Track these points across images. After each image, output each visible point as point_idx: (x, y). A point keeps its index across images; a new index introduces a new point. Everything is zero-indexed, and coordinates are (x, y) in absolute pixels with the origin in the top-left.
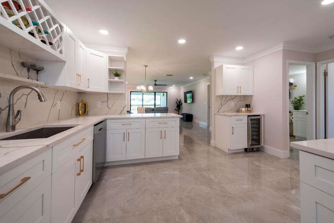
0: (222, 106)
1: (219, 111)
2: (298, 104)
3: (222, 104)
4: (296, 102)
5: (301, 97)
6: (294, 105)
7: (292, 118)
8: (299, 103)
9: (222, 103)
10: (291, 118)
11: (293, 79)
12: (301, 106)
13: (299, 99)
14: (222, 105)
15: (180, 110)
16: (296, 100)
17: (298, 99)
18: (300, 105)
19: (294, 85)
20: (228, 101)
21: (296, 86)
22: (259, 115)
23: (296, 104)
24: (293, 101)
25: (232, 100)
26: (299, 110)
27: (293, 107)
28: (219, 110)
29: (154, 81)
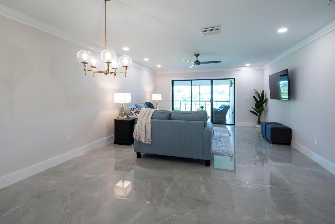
15: (263, 113)
29: (195, 54)
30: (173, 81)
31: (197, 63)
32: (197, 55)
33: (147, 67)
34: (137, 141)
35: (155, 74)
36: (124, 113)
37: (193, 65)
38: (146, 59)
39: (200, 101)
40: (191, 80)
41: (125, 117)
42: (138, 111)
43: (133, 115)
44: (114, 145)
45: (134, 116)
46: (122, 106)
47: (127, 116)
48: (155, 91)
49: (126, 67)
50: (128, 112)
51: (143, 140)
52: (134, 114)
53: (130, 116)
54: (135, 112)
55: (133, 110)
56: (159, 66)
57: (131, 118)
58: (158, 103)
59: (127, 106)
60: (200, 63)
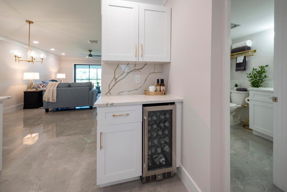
0: (116, 83)
1: (109, 92)
2: (258, 78)
3: (116, 79)
4: (255, 74)
5: (262, 67)
6: (252, 79)
7: (248, 100)
8: (260, 76)
9: (116, 77)
10: (246, 99)
11: (251, 41)
12: (262, 82)
13: (259, 71)
14: (117, 81)
16: (255, 72)
17: (257, 71)
18: (262, 80)
19: (252, 49)
20: (128, 73)
21: (255, 51)
22: (173, 103)
23: (255, 77)
24: (250, 74)
25: (138, 72)
26: (259, 87)
27: (249, 83)
28: (110, 90)
29: (89, 50)
30: (75, 65)
31: (90, 55)
32: (90, 51)
33: (53, 54)
34: (46, 102)
35: (59, 59)
36: (32, 87)
37: (88, 57)
38: (53, 49)
39: (97, 79)
40: (89, 65)
41: (34, 90)
42: (45, 85)
43: (40, 88)
44: (23, 109)
45: (42, 89)
46: (31, 82)
47: (36, 89)
48: (60, 71)
49: (42, 59)
50: (36, 86)
51: (51, 100)
52: (42, 87)
53: (38, 89)
54: (42, 86)
55: (40, 85)
56: (63, 54)
57: (39, 90)
58: (62, 80)
59: (35, 82)
60: (92, 56)
